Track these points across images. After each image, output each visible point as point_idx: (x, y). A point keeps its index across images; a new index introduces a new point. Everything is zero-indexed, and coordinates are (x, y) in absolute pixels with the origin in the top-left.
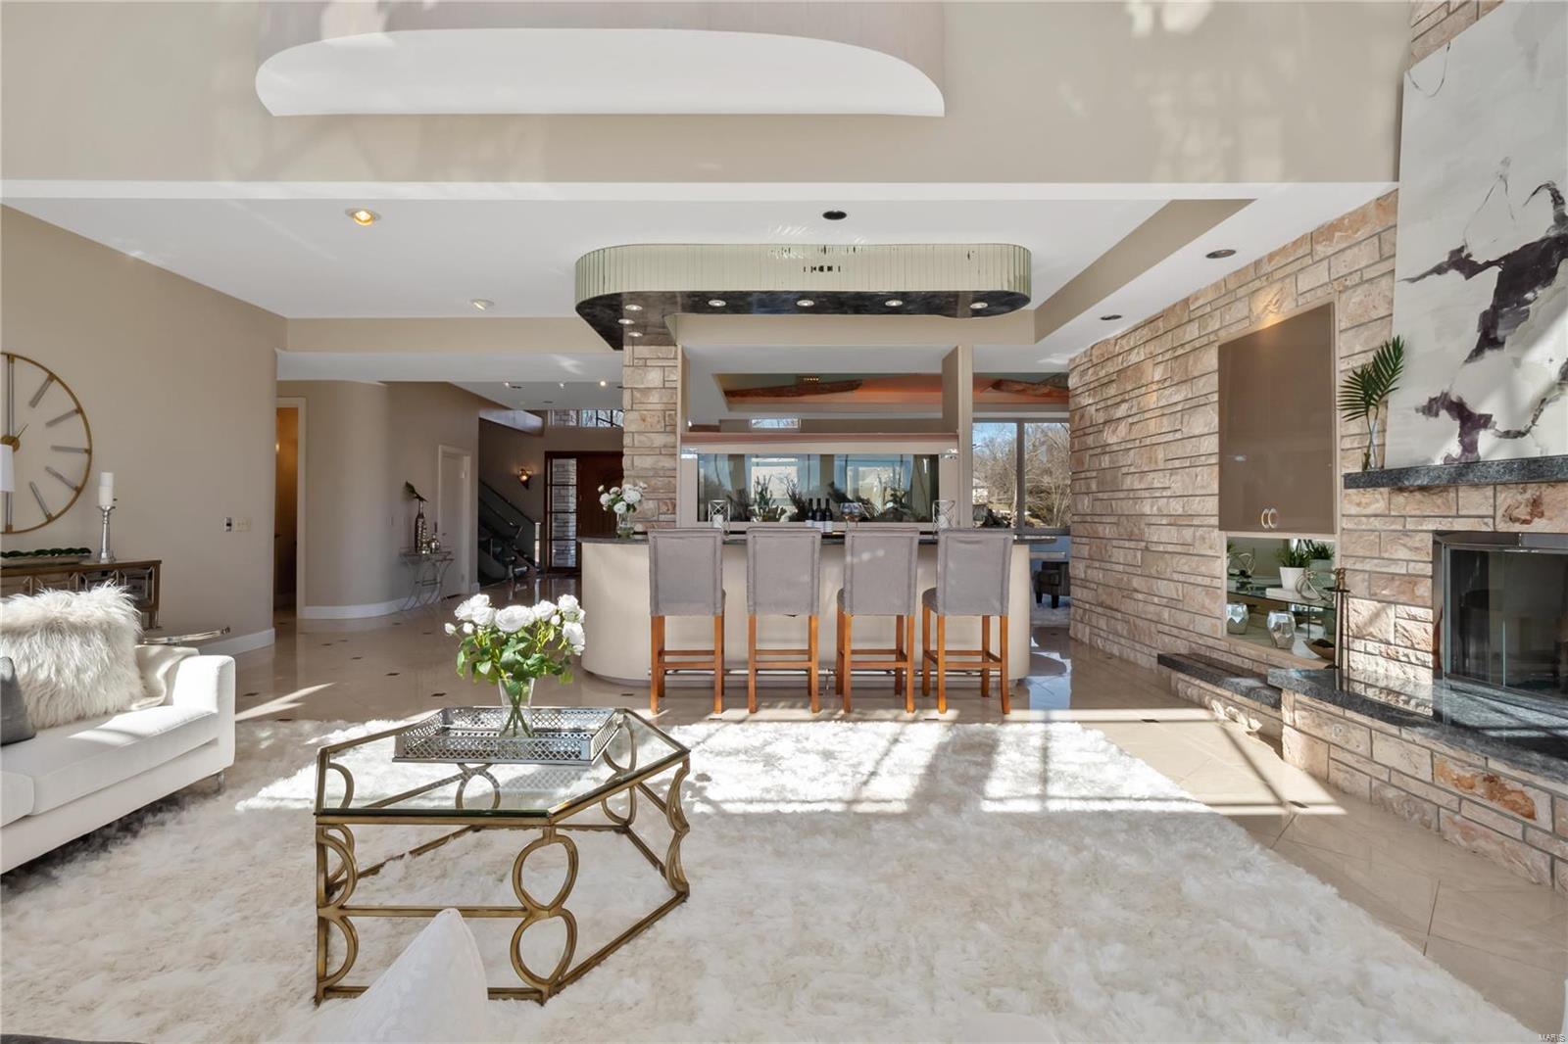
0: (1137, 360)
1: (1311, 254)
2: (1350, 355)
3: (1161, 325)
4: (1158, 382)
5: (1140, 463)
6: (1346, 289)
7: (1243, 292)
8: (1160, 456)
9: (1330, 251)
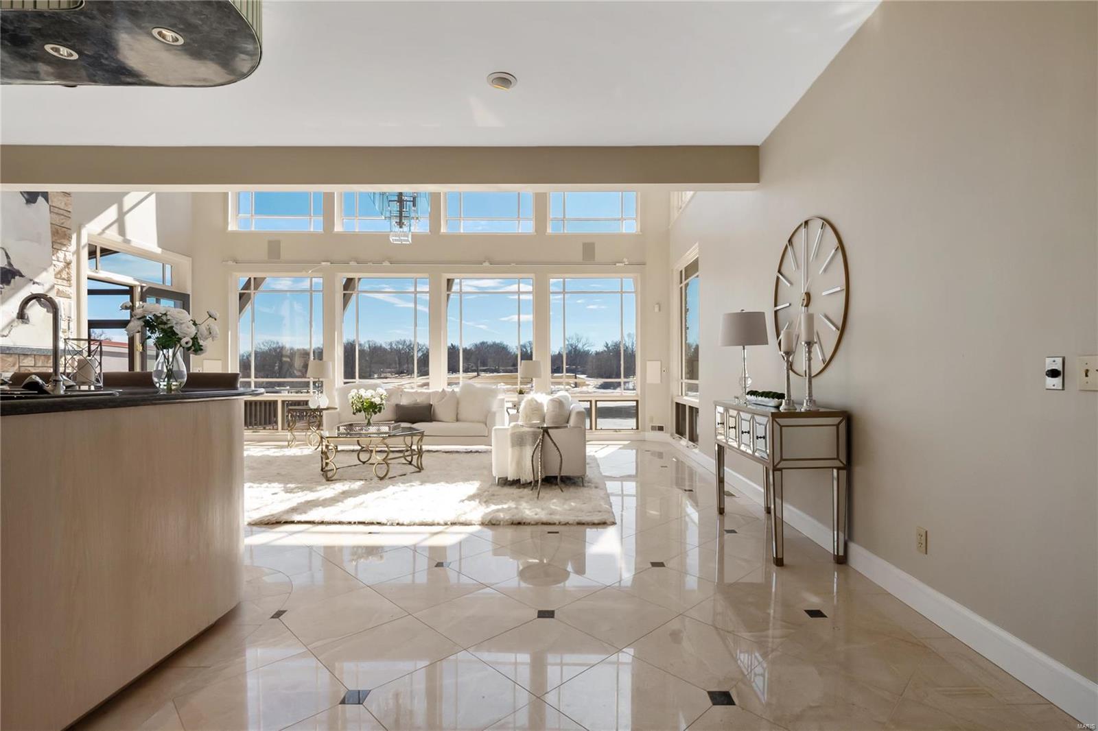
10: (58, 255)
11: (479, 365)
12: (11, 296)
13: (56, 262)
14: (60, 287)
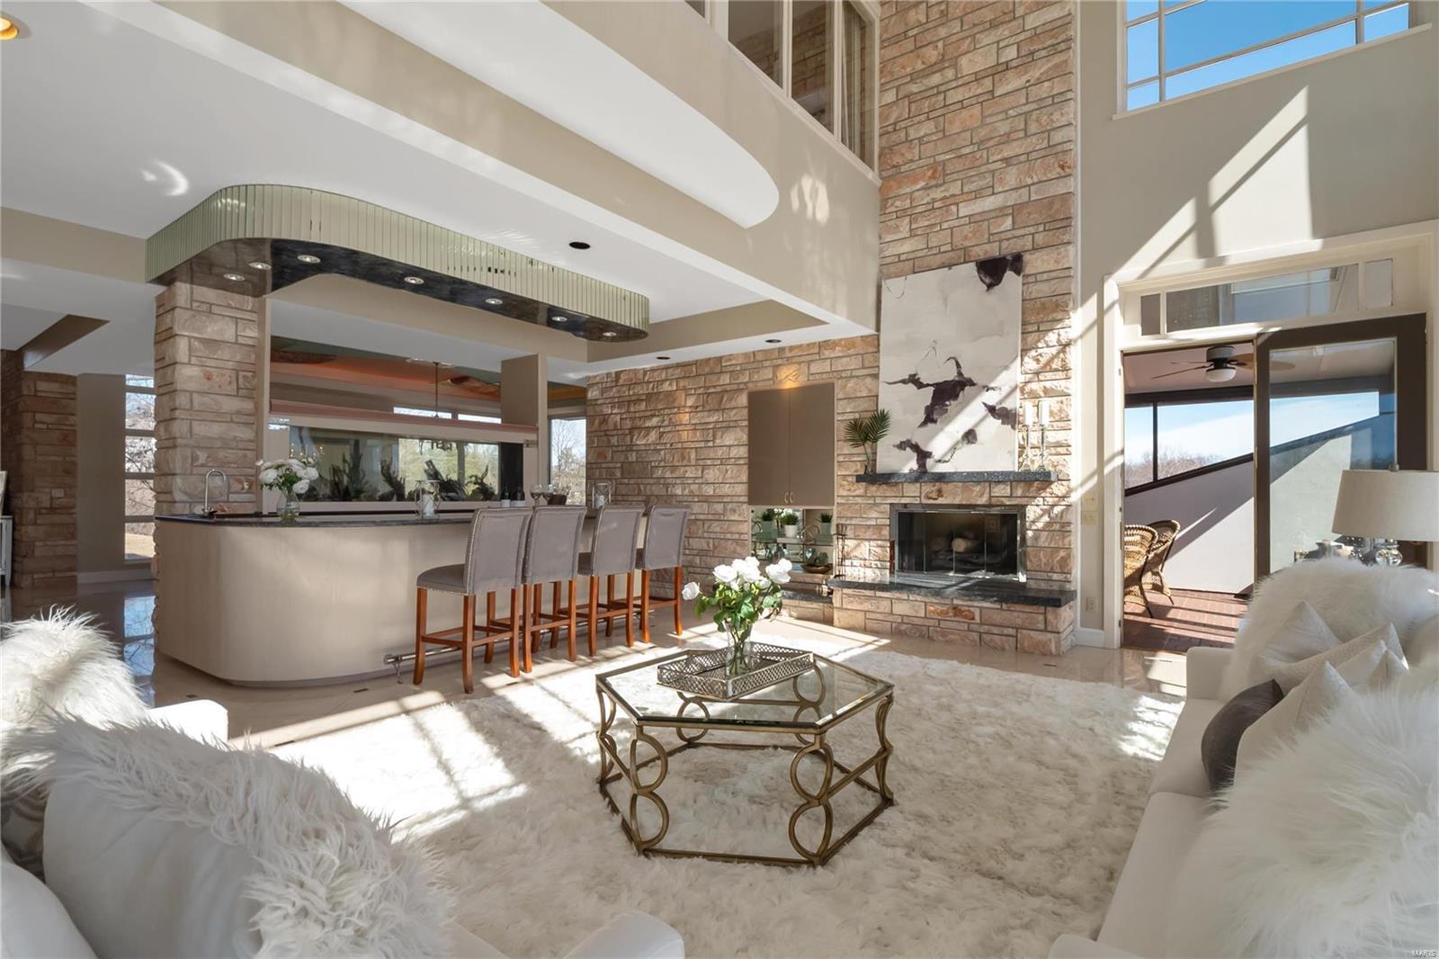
0: (669, 389)
1: (819, 353)
2: (845, 412)
3: (694, 370)
4: (690, 407)
5: (671, 459)
6: (841, 378)
7: (768, 363)
8: (693, 456)
9: (832, 356)
10: (1047, 338)
12: (958, 412)
13: (1040, 351)
14: (1048, 384)
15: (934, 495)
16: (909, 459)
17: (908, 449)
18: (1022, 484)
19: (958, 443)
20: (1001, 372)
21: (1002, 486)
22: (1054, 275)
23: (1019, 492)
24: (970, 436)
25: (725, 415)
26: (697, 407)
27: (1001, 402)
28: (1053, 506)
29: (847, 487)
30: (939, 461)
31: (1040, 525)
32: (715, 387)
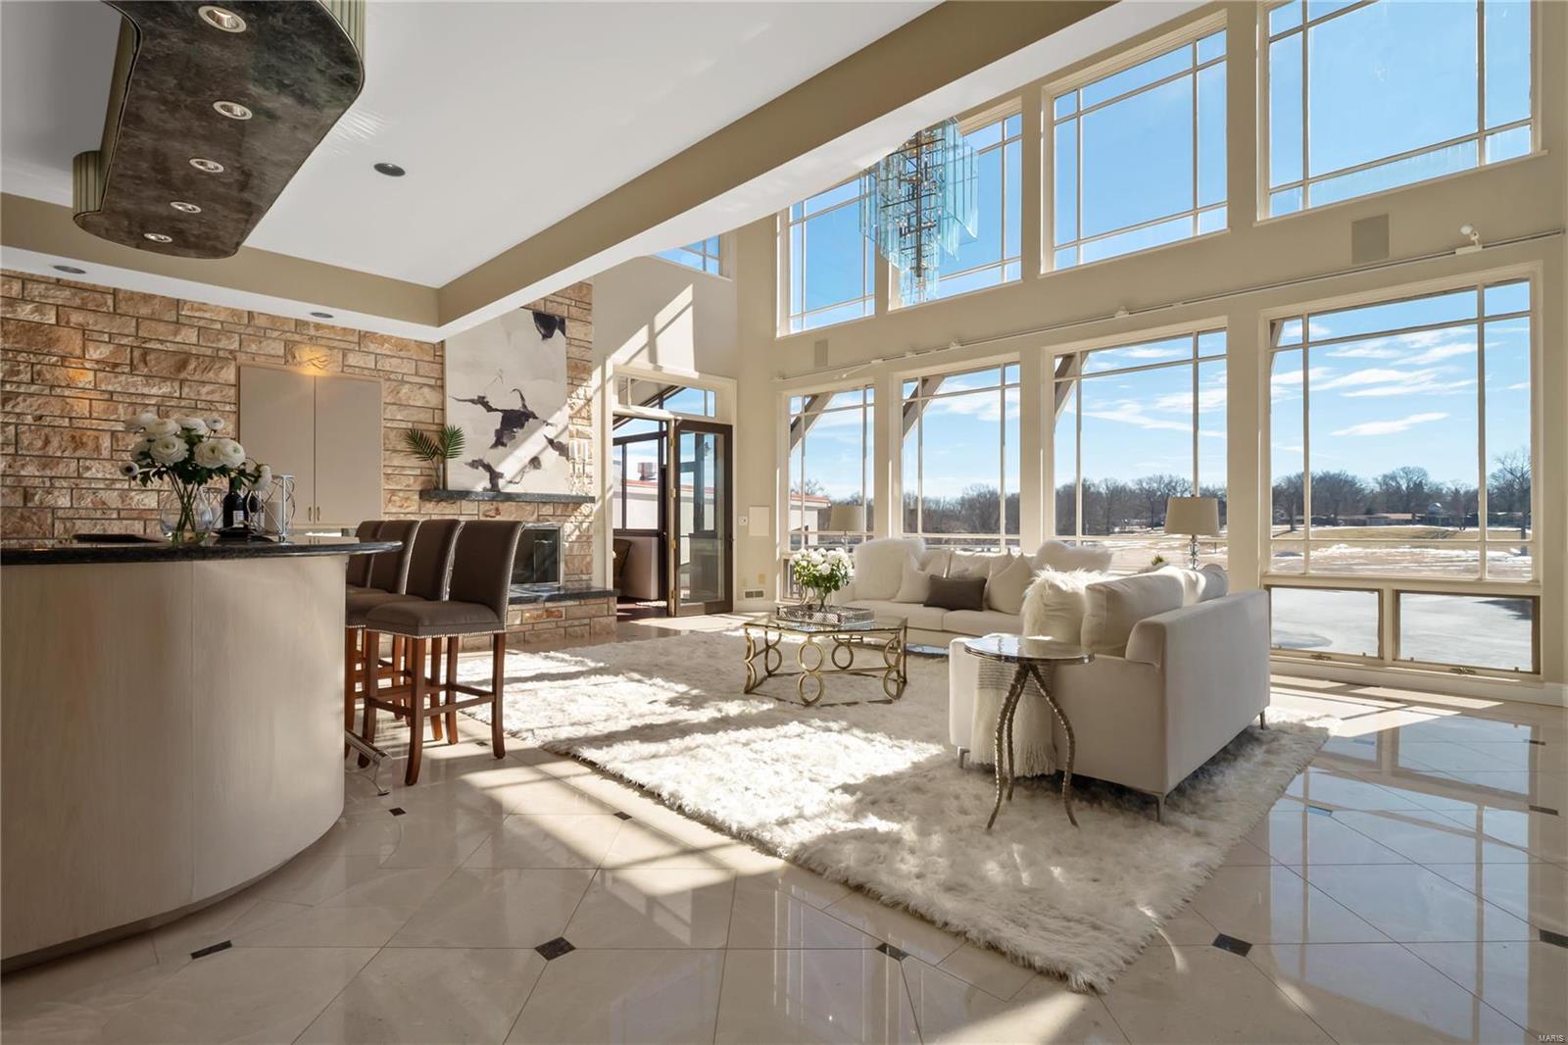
1: (360, 344)
2: (395, 418)
3: (110, 302)
4: (98, 362)
5: (39, 443)
6: (389, 379)
7: (276, 334)
8: (106, 442)
9: (378, 351)
10: (578, 392)
11: (1295, 512)
12: (524, 440)
13: (573, 400)
14: (580, 428)
15: (492, 513)
16: (482, 479)
17: (480, 468)
18: (561, 505)
19: (525, 467)
20: (556, 412)
21: (548, 507)
22: (582, 343)
23: (559, 512)
24: (535, 462)
25: (186, 390)
26: (116, 365)
27: (557, 437)
28: (581, 523)
29: (399, 504)
30: (511, 482)
31: (574, 538)
32: (162, 342)
